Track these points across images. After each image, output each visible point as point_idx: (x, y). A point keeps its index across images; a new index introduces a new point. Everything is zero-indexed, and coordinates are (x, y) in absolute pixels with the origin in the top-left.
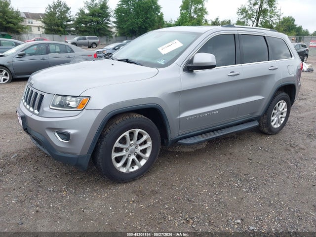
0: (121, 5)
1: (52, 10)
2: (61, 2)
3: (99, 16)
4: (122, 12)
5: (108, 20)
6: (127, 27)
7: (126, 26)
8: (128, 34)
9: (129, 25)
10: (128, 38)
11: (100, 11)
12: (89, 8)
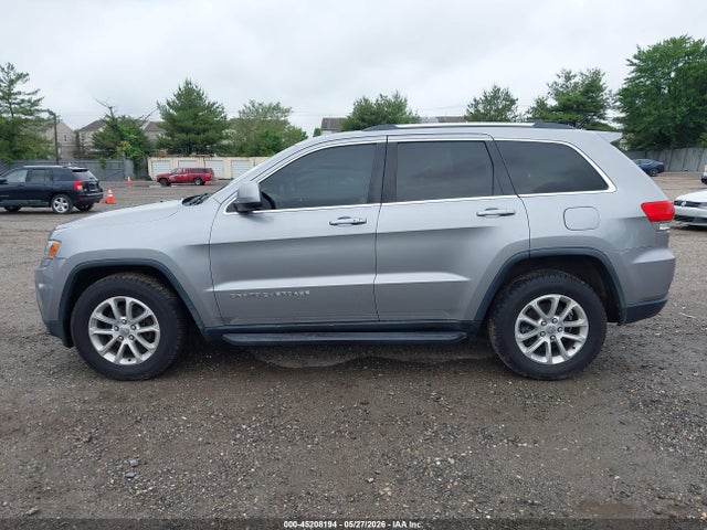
0: (634, 79)
1: (480, 107)
2: (499, 90)
3: (578, 111)
4: (637, 95)
5: (601, 117)
6: (646, 129)
7: (643, 126)
8: (648, 146)
9: (650, 123)
10: (649, 153)
11: (583, 99)
12: (558, 95)
